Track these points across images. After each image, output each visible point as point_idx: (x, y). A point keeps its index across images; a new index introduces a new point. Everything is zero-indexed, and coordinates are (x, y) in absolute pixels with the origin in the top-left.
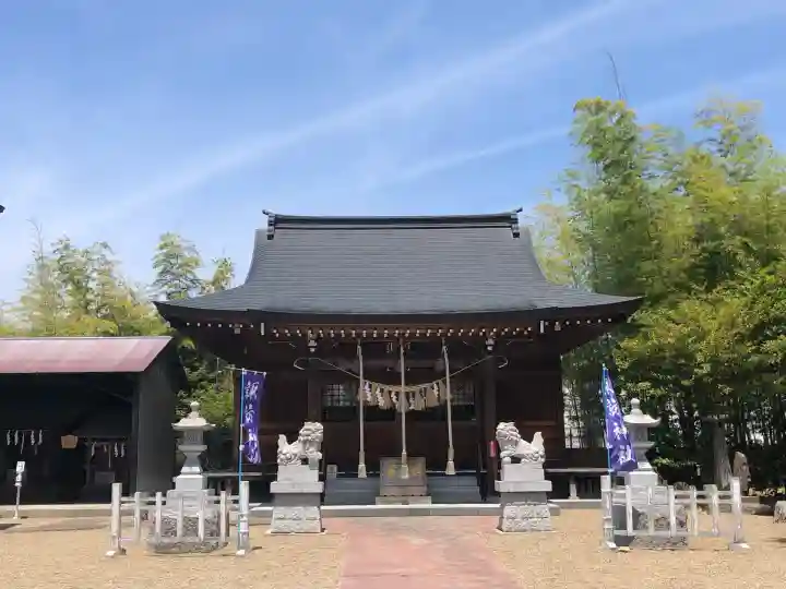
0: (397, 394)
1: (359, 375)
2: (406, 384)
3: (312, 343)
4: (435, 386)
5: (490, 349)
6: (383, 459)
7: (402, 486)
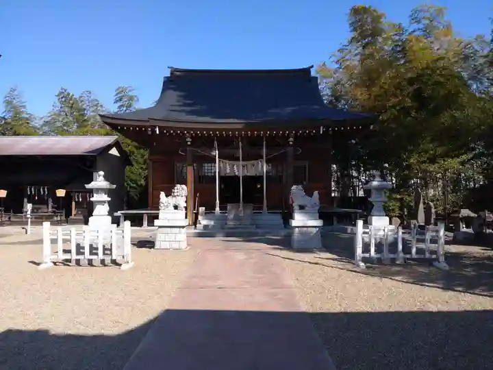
0: (238, 166)
2: (243, 160)
3: (189, 139)
5: (291, 143)
6: (229, 205)
7: (240, 220)
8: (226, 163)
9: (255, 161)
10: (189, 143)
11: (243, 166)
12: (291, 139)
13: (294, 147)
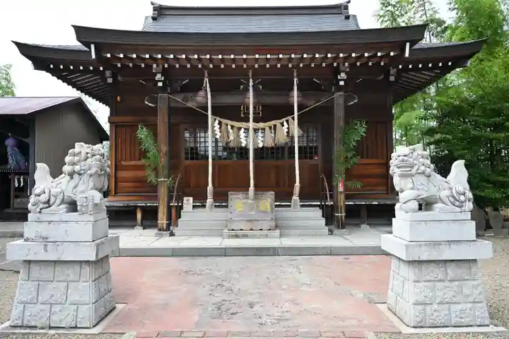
0: (247, 130)
1: (207, 111)
2: (256, 120)
3: (159, 77)
4: (285, 124)
5: (342, 83)
6: (232, 194)
7: (250, 221)
8: (227, 125)
9: (277, 122)
10: (160, 84)
11: (256, 130)
12: (343, 75)
13: (345, 92)
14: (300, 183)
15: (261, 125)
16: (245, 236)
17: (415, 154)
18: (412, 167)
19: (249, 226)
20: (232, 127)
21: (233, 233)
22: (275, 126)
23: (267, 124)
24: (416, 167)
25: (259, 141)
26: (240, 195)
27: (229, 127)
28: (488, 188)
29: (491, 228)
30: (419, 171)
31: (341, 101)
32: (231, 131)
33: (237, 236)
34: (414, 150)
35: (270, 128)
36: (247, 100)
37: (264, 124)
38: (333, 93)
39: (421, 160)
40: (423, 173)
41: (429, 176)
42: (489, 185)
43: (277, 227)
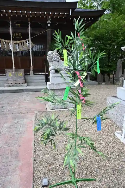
4: (27, 41)
5: (49, 25)
6: (7, 70)
7: (15, 80)
8: (3, 41)
9: (24, 41)
12: (49, 22)
13: (51, 29)
14: (33, 65)
15: (17, 42)
16: (13, 86)
17: (53, 54)
18: (52, 58)
19: (15, 82)
20: (5, 42)
21: (9, 85)
22: (23, 42)
23: (20, 41)
24: (54, 58)
25: (17, 49)
26: (10, 70)
27: (4, 42)
28: (106, 67)
29: (105, 81)
30: (55, 60)
31: (50, 33)
32: (5, 44)
33: (10, 86)
34: (53, 52)
35: (21, 43)
36: (9, 31)
37: (18, 41)
38: (46, 29)
39: (55, 56)
40: (56, 60)
41: (58, 61)
42: (106, 66)
43: (25, 82)
